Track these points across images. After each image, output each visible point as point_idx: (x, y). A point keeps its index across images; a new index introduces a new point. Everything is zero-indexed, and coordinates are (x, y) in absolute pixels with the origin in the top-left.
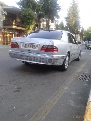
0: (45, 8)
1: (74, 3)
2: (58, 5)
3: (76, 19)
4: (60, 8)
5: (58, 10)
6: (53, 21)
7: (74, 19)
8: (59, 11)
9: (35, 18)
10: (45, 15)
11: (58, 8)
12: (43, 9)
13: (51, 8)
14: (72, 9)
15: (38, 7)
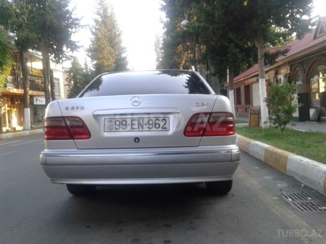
0: (36, 20)
1: (105, 11)
2: (71, 13)
3: (116, 53)
4: (78, 22)
5: (72, 28)
6: (60, 58)
7: (111, 53)
8: (74, 30)
9: (12, 49)
10: (38, 41)
11: (72, 23)
12: (30, 23)
13: (55, 21)
14: (103, 28)
15: (17, 16)
